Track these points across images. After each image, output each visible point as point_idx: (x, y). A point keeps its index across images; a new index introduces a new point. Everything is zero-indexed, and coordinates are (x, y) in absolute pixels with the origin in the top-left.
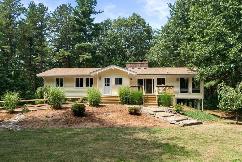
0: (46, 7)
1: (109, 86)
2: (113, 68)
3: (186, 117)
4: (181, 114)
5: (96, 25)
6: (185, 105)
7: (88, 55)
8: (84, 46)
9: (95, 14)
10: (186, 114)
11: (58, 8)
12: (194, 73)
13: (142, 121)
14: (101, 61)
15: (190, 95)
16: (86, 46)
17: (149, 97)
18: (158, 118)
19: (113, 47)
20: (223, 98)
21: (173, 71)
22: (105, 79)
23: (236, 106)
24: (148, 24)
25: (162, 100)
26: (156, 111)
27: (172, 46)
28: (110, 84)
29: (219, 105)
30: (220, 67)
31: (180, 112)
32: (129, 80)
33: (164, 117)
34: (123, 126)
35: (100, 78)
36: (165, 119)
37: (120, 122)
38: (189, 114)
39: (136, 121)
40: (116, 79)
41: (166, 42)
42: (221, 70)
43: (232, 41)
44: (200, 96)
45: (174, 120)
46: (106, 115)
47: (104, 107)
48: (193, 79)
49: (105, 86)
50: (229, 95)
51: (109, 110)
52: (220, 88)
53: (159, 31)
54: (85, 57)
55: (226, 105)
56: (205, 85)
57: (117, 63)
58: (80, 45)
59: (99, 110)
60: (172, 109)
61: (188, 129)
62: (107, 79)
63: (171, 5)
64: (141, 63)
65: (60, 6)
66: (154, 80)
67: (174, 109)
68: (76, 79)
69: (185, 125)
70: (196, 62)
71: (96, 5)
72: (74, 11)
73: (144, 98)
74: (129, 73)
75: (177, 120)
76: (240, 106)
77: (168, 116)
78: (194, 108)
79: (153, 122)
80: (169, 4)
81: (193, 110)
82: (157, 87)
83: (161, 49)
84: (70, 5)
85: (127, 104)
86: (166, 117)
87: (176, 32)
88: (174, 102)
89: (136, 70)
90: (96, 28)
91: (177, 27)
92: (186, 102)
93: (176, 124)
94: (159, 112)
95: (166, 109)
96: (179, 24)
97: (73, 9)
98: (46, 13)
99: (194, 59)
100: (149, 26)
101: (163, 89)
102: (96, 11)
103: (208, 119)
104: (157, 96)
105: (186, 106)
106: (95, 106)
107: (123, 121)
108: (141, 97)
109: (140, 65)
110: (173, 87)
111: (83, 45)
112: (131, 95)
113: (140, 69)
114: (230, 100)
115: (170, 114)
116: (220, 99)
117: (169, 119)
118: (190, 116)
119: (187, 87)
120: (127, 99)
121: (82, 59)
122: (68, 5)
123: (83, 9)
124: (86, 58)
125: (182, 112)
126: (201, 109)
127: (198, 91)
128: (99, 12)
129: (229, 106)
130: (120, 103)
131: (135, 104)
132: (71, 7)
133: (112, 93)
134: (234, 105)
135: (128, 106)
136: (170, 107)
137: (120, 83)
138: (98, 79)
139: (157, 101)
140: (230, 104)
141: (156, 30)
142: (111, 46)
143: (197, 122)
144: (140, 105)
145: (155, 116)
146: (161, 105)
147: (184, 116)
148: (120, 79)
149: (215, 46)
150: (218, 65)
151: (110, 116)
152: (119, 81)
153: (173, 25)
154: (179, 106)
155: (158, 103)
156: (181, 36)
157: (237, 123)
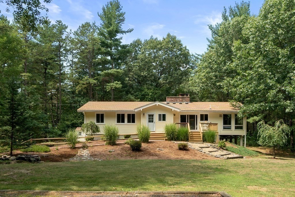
0: (65, 25)
1: (153, 122)
2: (157, 105)
3: (230, 152)
4: (225, 150)
5: (124, 47)
6: (228, 141)
7: (117, 84)
8: (112, 73)
9: (123, 34)
10: (229, 150)
11: (80, 27)
12: (237, 110)
13: (191, 155)
14: (131, 90)
15: (233, 131)
16: (115, 73)
17: (193, 134)
18: (205, 153)
19: (145, 73)
20: (262, 136)
21: (216, 107)
22: (149, 115)
23: (272, 143)
24: (186, 47)
25: (206, 136)
26: (202, 147)
27: (214, 78)
28: (154, 120)
29: (259, 142)
30: (261, 106)
31: (224, 148)
32: (173, 116)
33: (210, 152)
34: (178, 159)
35: (144, 114)
36: (211, 154)
37: (173, 156)
38: (231, 150)
39: (186, 155)
40: (160, 115)
41: (207, 73)
42: (262, 109)
43: (271, 82)
44: (243, 132)
45: (218, 154)
46: (159, 150)
47: (154, 144)
48: (236, 115)
49: (149, 122)
50: (267, 133)
51: (160, 146)
52: (260, 126)
53: (198, 56)
54: (114, 85)
55: (265, 141)
56: (249, 120)
57: (150, 93)
58: (108, 72)
59: (150, 145)
60: (216, 145)
61: (230, 161)
62: (151, 115)
63: (212, 27)
64: (182, 97)
65: (83, 24)
66: (197, 116)
67: (218, 145)
68: (117, 114)
69: (228, 158)
70: (239, 99)
71: (124, 23)
72: (99, 30)
73: (190, 135)
74: (173, 110)
75: (221, 154)
76: (276, 143)
77: (213, 152)
78: (237, 144)
79: (201, 156)
80: (209, 25)
81: (235, 147)
82: (201, 124)
83: (202, 80)
84: (95, 24)
85: (174, 141)
86: (211, 152)
87: (219, 63)
88: (217, 139)
89: (177, 105)
90: (124, 51)
91: (220, 57)
92: (229, 138)
93: (221, 157)
94: (205, 147)
95: (211, 145)
96: (221, 54)
97: (98, 29)
98: (66, 32)
99: (237, 96)
100: (186, 49)
101: (207, 126)
102: (123, 30)
103: (249, 154)
104: (202, 133)
105: (229, 143)
106: (145, 142)
107: (175, 155)
108: (187, 134)
109: (181, 99)
110: (216, 124)
111: (112, 71)
112: (177, 132)
113: (182, 104)
114: (268, 137)
115: (215, 150)
116: (260, 136)
117: (215, 154)
118: (233, 152)
119: (230, 124)
120: (173, 136)
121: (110, 87)
122: (91, 24)
123: (109, 29)
124: (115, 87)
125: (225, 148)
126: (243, 145)
127: (241, 128)
128: (128, 31)
129: (267, 142)
130: (166, 140)
131: (182, 140)
132: (95, 26)
133: (155, 129)
134: (271, 142)
135: (176, 142)
136: (214, 144)
137: (164, 119)
138: (142, 115)
139: (202, 138)
140: (267, 141)
141: (194, 54)
142: (143, 73)
143: (238, 156)
144: (186, 141)
145: (202, 151)
146: (206, 141)
147: (227, 151)
148: (164, 116)
149: (257, 86)
150: (259, 104)
151: (163, 151)
152: (163, 118)
153: (216, 54)
154: (222, 143)
155: (203, 139)
156: (223, 67)
157: (274, 158)
